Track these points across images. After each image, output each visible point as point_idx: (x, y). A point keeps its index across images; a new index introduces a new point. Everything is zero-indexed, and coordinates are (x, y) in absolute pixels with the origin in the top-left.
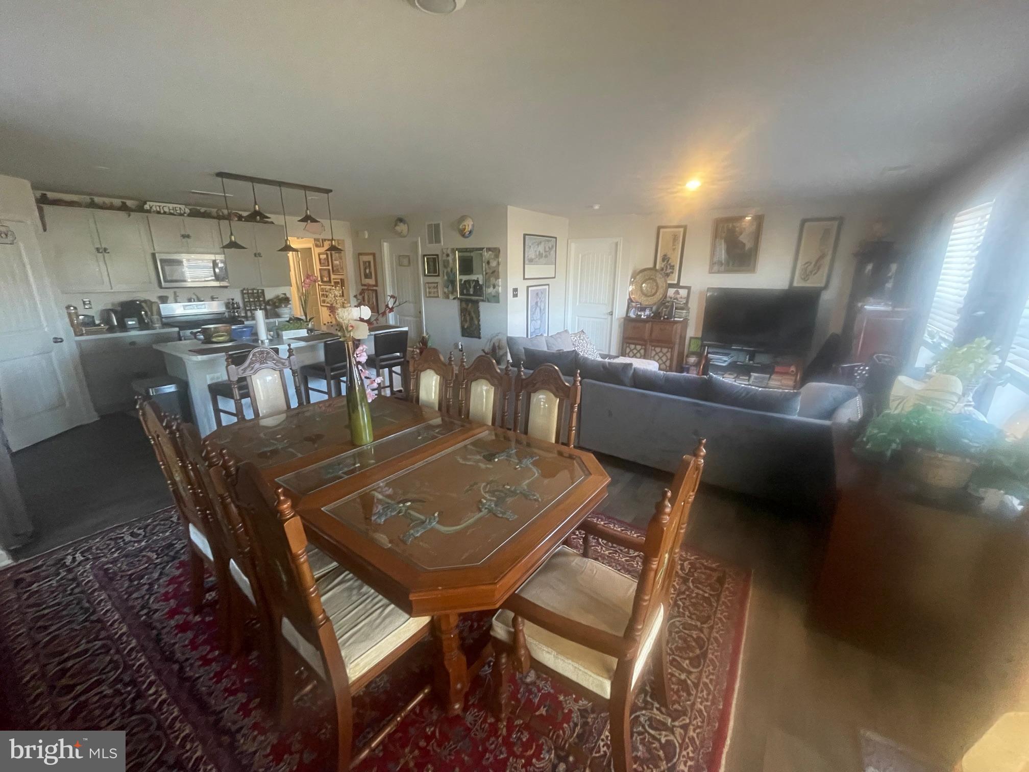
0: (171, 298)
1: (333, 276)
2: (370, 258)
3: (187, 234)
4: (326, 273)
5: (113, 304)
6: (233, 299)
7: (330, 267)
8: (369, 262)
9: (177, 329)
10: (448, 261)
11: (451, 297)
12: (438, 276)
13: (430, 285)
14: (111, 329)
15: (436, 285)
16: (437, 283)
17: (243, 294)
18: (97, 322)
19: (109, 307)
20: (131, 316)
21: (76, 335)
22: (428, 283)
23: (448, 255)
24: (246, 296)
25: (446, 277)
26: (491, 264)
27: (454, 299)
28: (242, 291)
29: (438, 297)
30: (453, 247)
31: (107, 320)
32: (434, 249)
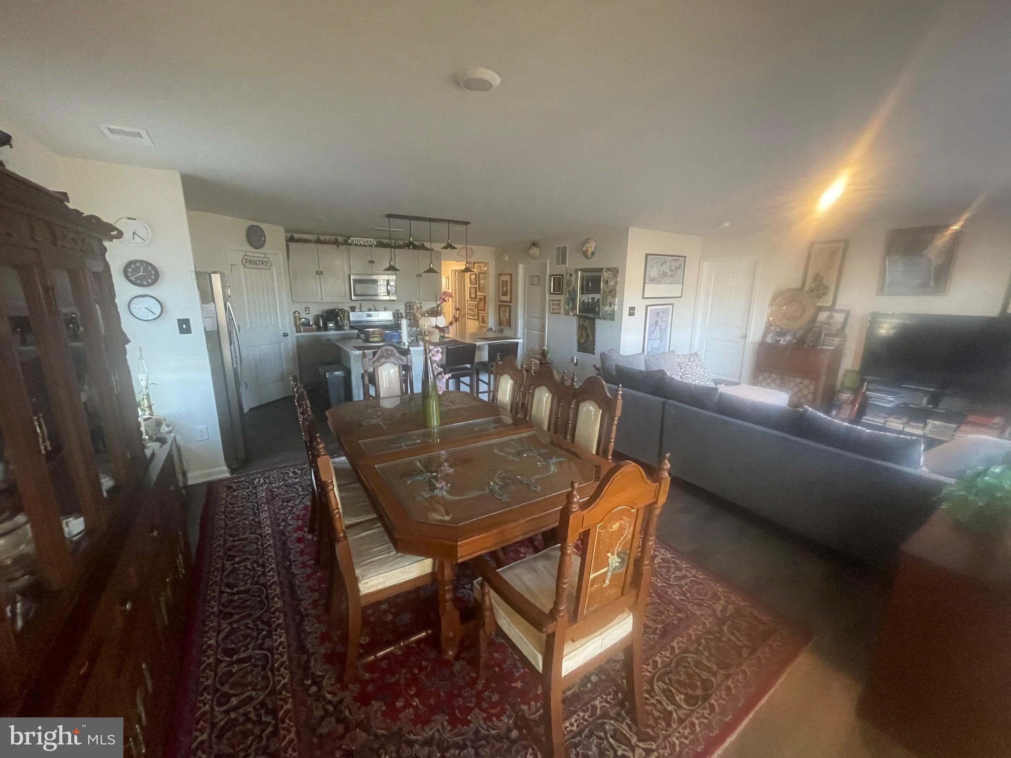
0: (357, 309)
1: (479, 294)
2: (507, 278)
3: (372, 260)
4: (473, 291)
5: (322, 312)
6: (398, 310)
7: (477, 286)
8: (507, 281)
9: (357, 331)
10: (571, 281)
11: (571, 314)
12: (562, 294)
13: (555, 302)
14: (319, 329)
15: (558, 302)
16: (560, 300)
17: (406, 307)
18: (311, 323)
19: (320, 313)
20: (331, 321)
21: (297, 332)
22: (552, 301)
23: (571, 275)
24: (408, 308)
25: (568, 296)
26: (609, 283)
27: (574, 315)
28: (406, 304)
29: (560, 313)
30: (576, 268)
31: (317, 323)
32: (560, 270)
